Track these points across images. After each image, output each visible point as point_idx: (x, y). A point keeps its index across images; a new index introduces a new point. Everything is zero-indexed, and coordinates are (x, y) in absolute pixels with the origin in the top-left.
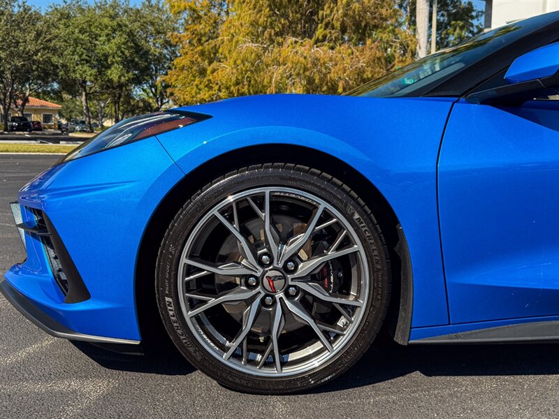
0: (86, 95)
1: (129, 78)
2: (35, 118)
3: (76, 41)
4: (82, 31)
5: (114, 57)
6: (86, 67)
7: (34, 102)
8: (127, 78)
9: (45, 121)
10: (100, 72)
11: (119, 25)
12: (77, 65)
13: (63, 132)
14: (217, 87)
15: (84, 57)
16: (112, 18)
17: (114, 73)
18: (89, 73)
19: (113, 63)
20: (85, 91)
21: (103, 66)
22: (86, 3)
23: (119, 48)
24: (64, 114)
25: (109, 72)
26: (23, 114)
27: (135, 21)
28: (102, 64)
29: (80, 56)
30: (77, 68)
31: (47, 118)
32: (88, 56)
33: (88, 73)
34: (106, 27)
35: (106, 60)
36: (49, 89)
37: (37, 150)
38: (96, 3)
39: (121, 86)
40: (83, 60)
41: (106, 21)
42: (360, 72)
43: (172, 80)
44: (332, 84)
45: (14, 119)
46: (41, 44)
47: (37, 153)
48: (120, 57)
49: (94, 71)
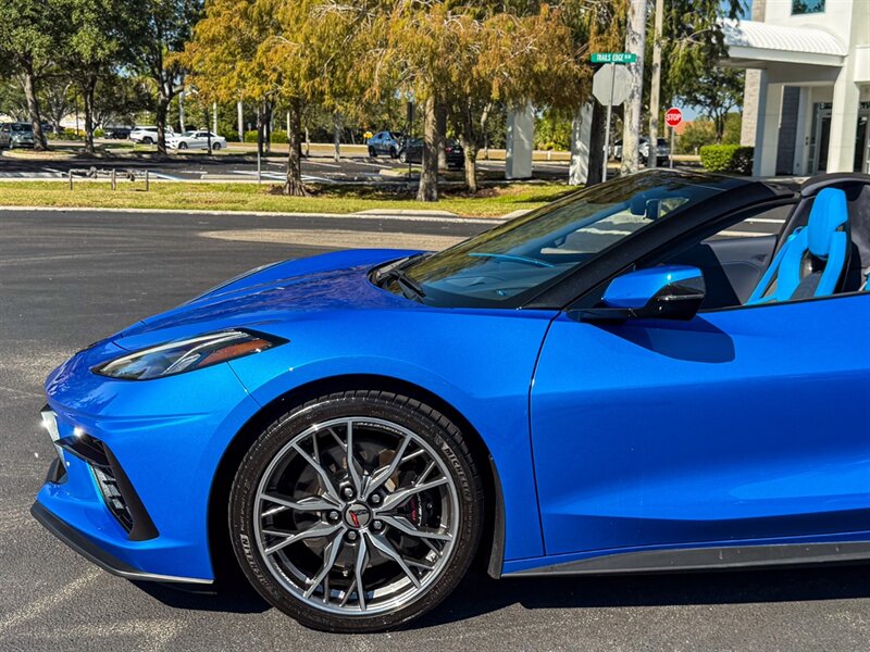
0: (32, 81)
1: (111, 52)
5: (82, 12)
6: (32, 32)
8: (107, 51)
10: (57, 40)
12: (16, 26)
14: (274, 77)
15: (28, 11)
17: (84, 42)
18: (37, 43)
19: (81, 23)
20: (31, 73)
21: (63, 28)
25: (75, 39)
28: (61, 25)
29: (21, 10)
30: (14, 32)
32: (36, 11)
35: (69, 17)
39: (95, 64)
40: (26, 18)
42: (528, 62)
43: (194, 61)
44: (479, 83)
48: (94, 11)
49: (47, 39)
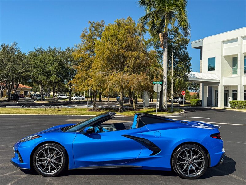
0: (42, 86)
1: (59, 80)
2: (21, 93)
3: (39, 66)
4: (41, 62)
5: (53, 72)
6: (42, 76)
7: (21, 86)
9: (25, 94)
10: (47, 78)
11: (56, 59)
12: (39, 75)
13: (32, 99)
15: (41, 72)
16: (53, 56)
17: (53, 78)
18: (43, 78)
19: (52, 74)
20: (41, 84)
21: (49, 75)
22: (44, 50)
23: (55, 68)
25: (51, 77)
26: (16, 91)
28: (48, 75)
31: (26, 93)
32: (43, 72)
33: (42, 78)
34: (51, 60)
35: (50, 73)
39: (55, 83)
40: (41, 73)
41: (51, 58)
42: (140, 83)
45: (12, 95)
48: (55, 72)
49: (45, 78)
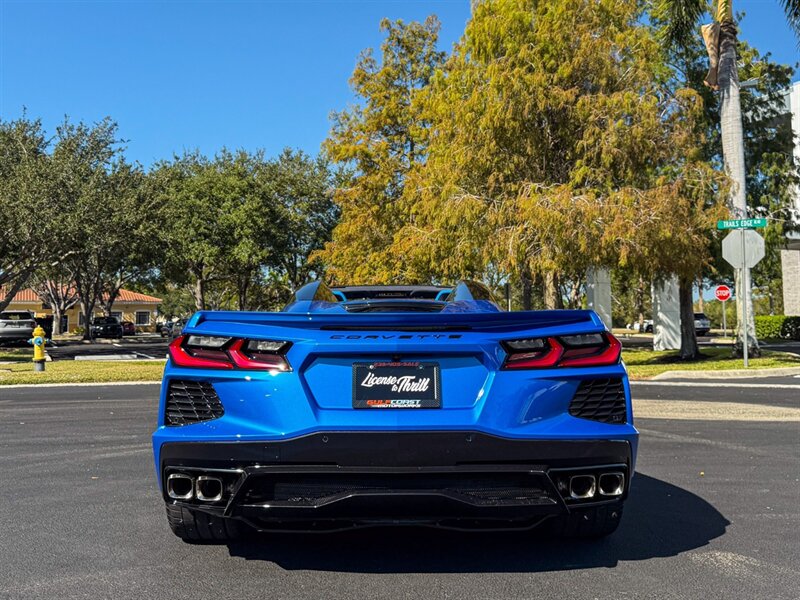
0: (202, 284)
1: (263, 258)
2: (126, 317)
3: (192, 210)
4: (199, 196)
5: (242, 229)
6: (204, 245)
7: (126, 295)
8: (260, 257)
9: (139, 321)
10: (223, 252)
11: (251, 186)
12: (192, 241)
13: (163, 336)
15: (202, 230)
16: (242, 176)
17: (242, 252)
18: (208, 253)
19: (241, 238)
20: (201, 277)
21: (226, 242)
22: (205, 159)
23: (250, 216)
24: (164, 311)
25: (236, 249)
26: (110, 313)
27: (269, 180)
28: (226, 240)
29: (197, 229)
30: (191, 246)
31: (142, 318)
32: (208, 229)
33: (206, 251)
34: (233, 188)
35: (231, 234)
36: (147, 277)
37: (138, 376)
38: (217, 159)
39: (250, 268)
40: (200, 235)
41: (233, 180)
42: (652, 231)
43: (333, 257)
45: (98, 321)
46: (145, 212)
47: (139, 383)
48: (251, 228)
49: (215, 249)
